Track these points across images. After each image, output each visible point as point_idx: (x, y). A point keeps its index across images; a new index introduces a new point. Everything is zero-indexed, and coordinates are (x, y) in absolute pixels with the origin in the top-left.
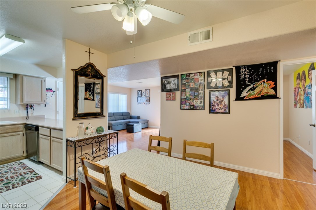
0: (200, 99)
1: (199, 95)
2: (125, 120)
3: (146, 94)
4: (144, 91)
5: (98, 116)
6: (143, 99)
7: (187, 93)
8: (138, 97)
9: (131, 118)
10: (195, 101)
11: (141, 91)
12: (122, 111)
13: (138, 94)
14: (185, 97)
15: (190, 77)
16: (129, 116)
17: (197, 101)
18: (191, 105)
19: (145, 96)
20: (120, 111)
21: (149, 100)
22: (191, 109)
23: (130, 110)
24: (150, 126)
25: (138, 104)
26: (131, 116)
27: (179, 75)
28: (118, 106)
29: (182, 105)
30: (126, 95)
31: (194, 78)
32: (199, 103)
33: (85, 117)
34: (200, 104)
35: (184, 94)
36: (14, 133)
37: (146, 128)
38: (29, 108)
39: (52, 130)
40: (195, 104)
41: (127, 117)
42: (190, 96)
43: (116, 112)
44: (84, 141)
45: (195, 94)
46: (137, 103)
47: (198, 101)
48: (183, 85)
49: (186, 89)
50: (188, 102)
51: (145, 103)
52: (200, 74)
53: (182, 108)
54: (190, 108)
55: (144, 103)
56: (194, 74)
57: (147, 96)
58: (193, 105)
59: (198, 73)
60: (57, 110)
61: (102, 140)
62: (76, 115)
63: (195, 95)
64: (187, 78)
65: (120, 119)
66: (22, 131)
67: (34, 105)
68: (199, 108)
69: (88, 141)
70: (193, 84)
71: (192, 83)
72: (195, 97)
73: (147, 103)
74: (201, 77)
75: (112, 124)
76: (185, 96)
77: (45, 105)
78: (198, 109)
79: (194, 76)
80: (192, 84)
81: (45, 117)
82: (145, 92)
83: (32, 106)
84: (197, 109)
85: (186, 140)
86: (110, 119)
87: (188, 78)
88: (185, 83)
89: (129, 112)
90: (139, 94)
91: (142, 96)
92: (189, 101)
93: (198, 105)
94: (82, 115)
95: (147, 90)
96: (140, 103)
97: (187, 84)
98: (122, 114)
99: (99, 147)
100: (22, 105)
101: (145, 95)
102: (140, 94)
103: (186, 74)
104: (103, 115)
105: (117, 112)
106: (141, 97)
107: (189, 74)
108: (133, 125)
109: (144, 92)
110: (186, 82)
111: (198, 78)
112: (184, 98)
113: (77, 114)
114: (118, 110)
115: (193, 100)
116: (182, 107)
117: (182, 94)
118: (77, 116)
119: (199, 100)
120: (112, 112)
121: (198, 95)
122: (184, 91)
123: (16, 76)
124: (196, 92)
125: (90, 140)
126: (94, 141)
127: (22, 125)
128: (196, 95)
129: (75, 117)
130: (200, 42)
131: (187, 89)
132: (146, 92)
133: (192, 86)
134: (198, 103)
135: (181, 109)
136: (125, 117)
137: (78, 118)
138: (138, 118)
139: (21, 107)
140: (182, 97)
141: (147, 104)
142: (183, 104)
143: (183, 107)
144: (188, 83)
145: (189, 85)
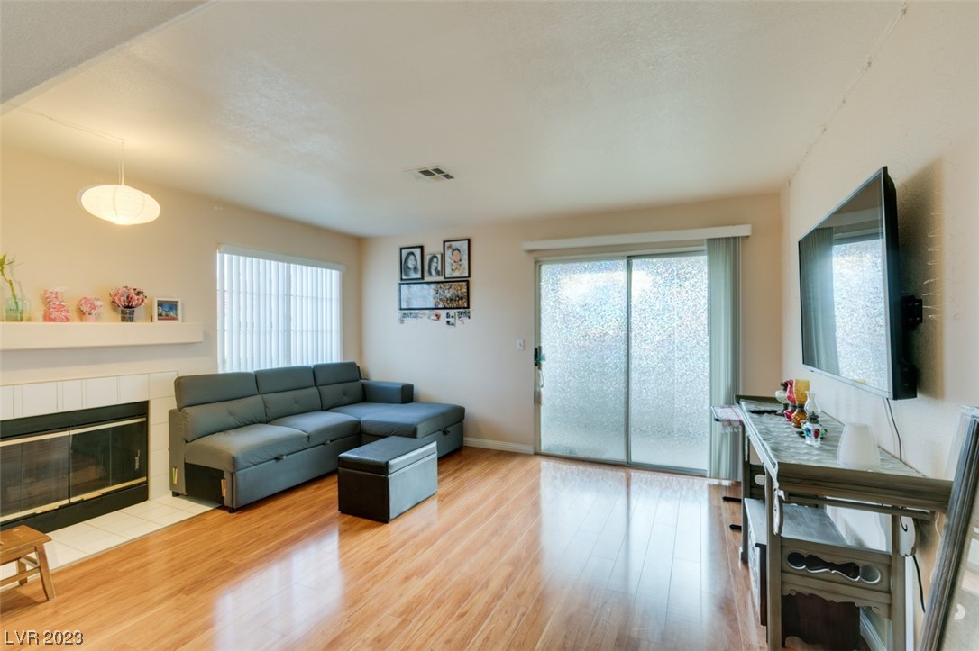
2: (327, 409)
3: (447, 264)
4: (433, 248)
9: (368, 394)
11: (422, 247)
12: (310, 362)
13: (404, 268)
16: (355, 387)
19: (441, 279)
20: (296, 362)
21: (467, 298)
23: (361, 353)
24: (471, 441)
25: (402, 321)
26: (364, 386)
28: (288, 331)
30: (335, 272)
41: (345, 394)
43: (275, 366)
46: (398, 314)
51: (443, 313)
55: (438, 317)
57: (456, 274)
65: (296, 407)
73: (452, 312)
82: (443, 256)
86: (231, 414)
89: (353, 364)
90: (411, 264)
91: (426, 280)
95: (455, 245)
96: (416, 317)
98: (315, 376)
101: (442, 272)
102: (415, 269)
105: (283, 365)
106: (421, 281)
109: (434, 256)
132: (448, 253)
136: (331, 392)
138: (406, 395)
141: (452, 320)
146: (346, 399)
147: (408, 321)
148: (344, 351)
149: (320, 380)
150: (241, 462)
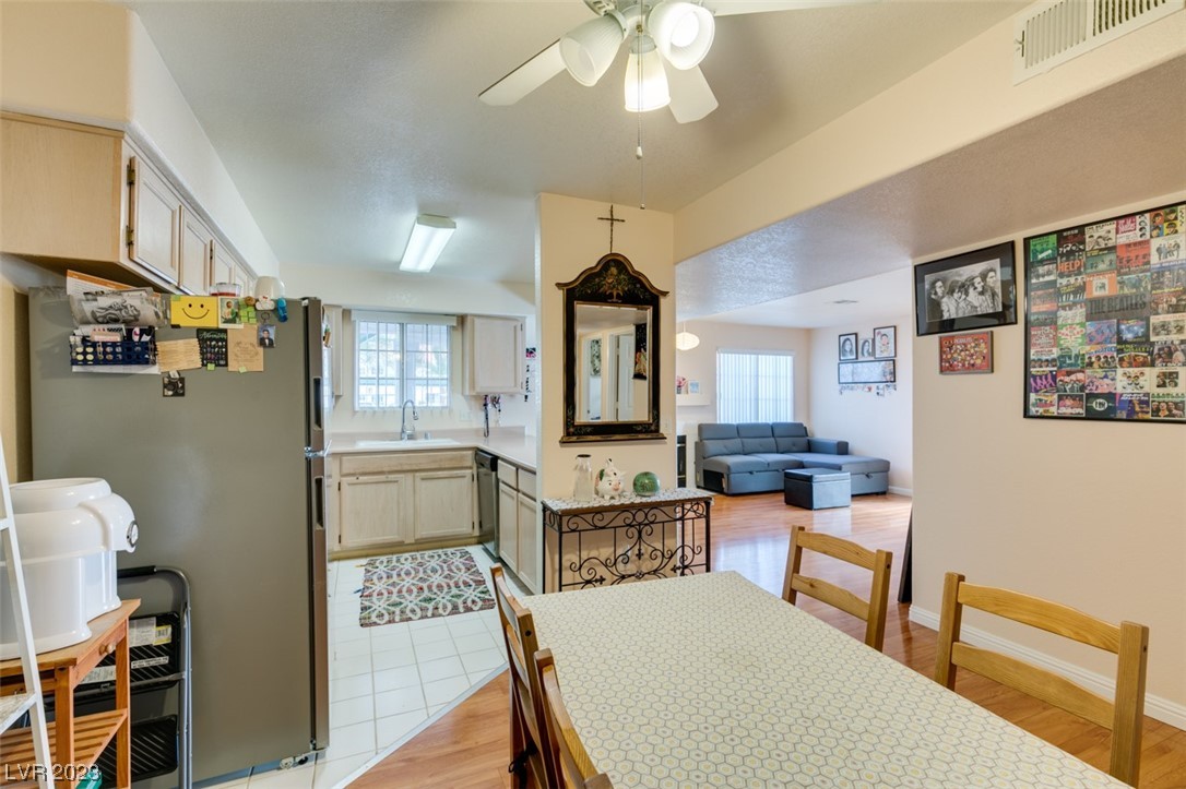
0: (1158, 362)
1: (1153, 339)
2: (782, 453)
3: (877, 347)
4: (866, 334)
5: (640, 436)
6: (866, 370)
7: (1064, 331)
8: (841, 362)
9: (811, 447)
10: (1120, 371)
11: (856, 334)
12: (771, 421)
13: (842, 351)
14: (1056, 353)
15: (1083, 242)
16: (804, 440)
17: (1134, 371)
18: (1092, 396)
19: (872, 359)
20: (762, 420)
21: (894, 373)
22: (1091, 416)
23: (808, 417)
24: (894, 489)
25: (841, 393)
26: (809, 442)
27: (1012, 244)
28: (757, 399)
29: (1033, 397)
30: (790, 359)
31: (1112, 249)
32: (1155, 381)
33: (598, 438)
34: (1162, 391)
35: (1044, 340)
36: (455, 472)
37: (877, 494)
38: (490, 406)
39: (520, 471)
40: (1119, 390)
41: (794, 445)
42: (1088, 348)
43: (749, 422)
44: (589, 517)
45: (1119, 332)
46: (838, 387)
47: (1147, 370)
48: (1038, 289)
49: (1061, 313)
50: (1073, 377)
51: (874, 386)
52: (1158, 219)
53: (1033, 410)
54: (1089, 409)
55: (870, 389)
56: (1112, 226)
57: (885, 355)
58: (1110, 397)
59: (1142, 213)
61: (646, 522)
62: (572, 430)
63: (1120, 341)
64: (1062, 255)
65: (761, 449)
66: (471, 468)
67: (502, 396)
68: (1157, 411)
69: (599, 516)
70: (1106, 281)
71: (1100, 273)
72: (1120, 351)
73: (881, 385)
74: (1166, 231)
75: (729, 468)
76: (1055, 350)
77: (526, 397)
78: (1149, 416)
79: (1112, 235)
80: (1097, 281)
81: (527, 432)
82: (874, 340)
83: (495, 401)
84: (1141, 416)
85: (962, 578)
86: (725, 447)
87: (1071, 253)
88: (1052, 278)
89: (802, 425)
90: (848, 347)
91: (860, 360)
92: (1080, 376)
93: (1147, 395)
94: (589, 430)
95: (883, 331)
96: (852, 389)
97: (1064, 281)
98: (773, 430)
99: (637, 547)
100: (476, 397)
101: (873, 353)
102: (851, 350)
103: (1059, 233)
104: (657, 431)
105: (753, 421)
106: (856, 360)
107: (1081, 228)
108: (809, 479)
109: (866, 341)
110: (1061, 275)
111: (1144, 244)
112: (1044, 358)
113: (574, 426)
114: (757, 418)
115: (1108, 365)
116: (1036, 405)
117: (1033, 341)
118: (577, 432)
119: (1153, 365)
120: (734, 423)
121: (1147, 335)
122: (1043, 324)
123: (462, 319)
124: (1131, 322)
125: (609, 516)
126: (619, 521)
127: (470, 452)
128: (1128, 336)
129: (568, 434)
130: (1093, 42)
131: (1064, 308)
132: (878, 338)
133: (1097, 293)
134: (1141, 381)
135: (1026, 415)
136: (784, 442)
137: (574, 438)
138: (843, 449)
139: (473, 403)
140: (1032, 351)
141: (881, 392)
142: (1037, 391)
143: (1040, 403)
144: (1072, 280)
145: (1081, 289)
146: (795, 449)
147: (846, 392)
148: (795, 414)
149: (777, 433)
150: (733, 470)
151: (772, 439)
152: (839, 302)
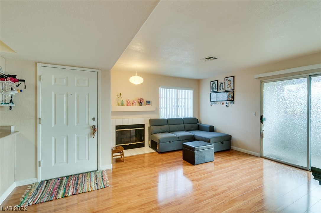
2: (186, 131)
3: (226, 86)
4: (221, 80)
6: (221, 96)
8: (212, 92)
9: (199, 128)
11: (217, 81)
13: (212, 88)
16: (196, 125)
19: (224, 91)
20: (180, 117)
21: (233, 97)
23: (199, 115)
25: (211, 105)
26: (198, 125)
30: (191, 92)
37: (226, 151)
41: (192, 127)
46: (210, 103)
51: (225, 102)
55: (223, 104)
57: (229, 89)
60: (39, 116)
65: (178, 129)
73: (228, 102)
75: (159, 140)
82: (225, 83)
86: (161, 129)
89: (196, 118)
90: (214, 87)
91: (219, 91)
95: (229, 79)
96: (216, 104)
98: (183, 121)
101: (224, 88)
102: (215, 88)
106: (217, 92)
109: (222, 83)
120: (166, 118)
132: (226, 82)
136: (188, 126)
138: (212, 129)
141: (228, 105)
146: (192, 129)
147: (213, 105)
148: (194, 114)
149: (185, 122)
150: (161, 141)
151: (183, 125)
152: (208, 59)
